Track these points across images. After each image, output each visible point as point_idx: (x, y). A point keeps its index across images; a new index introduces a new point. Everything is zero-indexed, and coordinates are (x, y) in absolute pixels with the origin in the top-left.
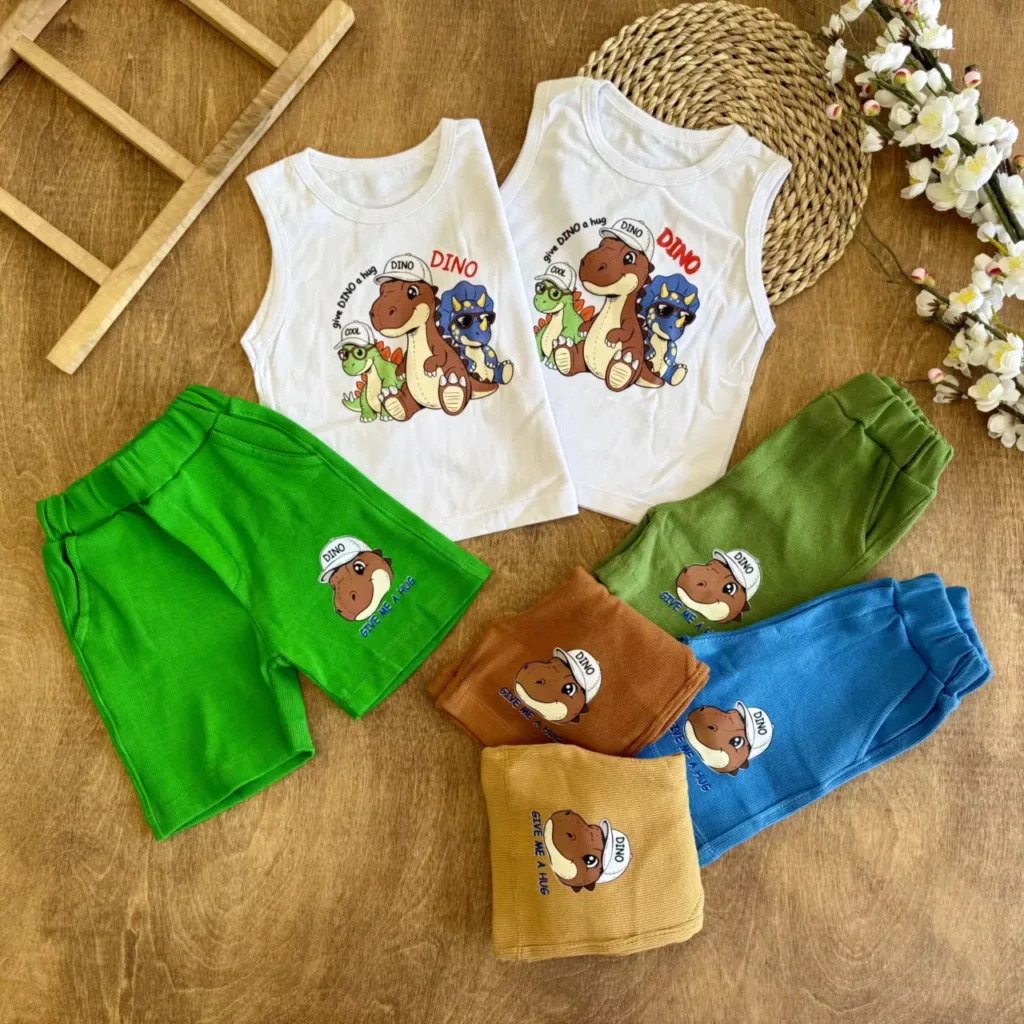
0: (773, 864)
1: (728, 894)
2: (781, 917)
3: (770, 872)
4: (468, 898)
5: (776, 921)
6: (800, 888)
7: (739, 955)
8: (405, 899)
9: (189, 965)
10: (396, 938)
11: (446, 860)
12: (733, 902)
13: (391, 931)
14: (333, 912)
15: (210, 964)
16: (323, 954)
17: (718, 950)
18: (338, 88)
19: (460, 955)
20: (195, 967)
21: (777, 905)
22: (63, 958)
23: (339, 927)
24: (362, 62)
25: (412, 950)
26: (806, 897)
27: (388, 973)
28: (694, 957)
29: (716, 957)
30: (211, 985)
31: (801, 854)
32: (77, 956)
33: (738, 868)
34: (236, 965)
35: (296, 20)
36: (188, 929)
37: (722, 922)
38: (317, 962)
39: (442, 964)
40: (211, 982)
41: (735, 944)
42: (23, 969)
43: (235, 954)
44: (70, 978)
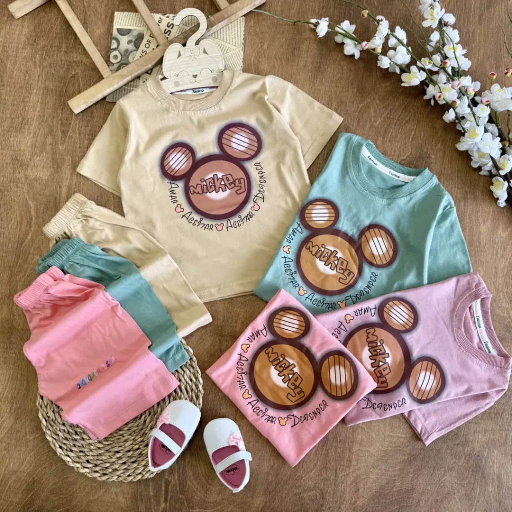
0: (490, 460)
1: (466, 475)
2: (493, 487)
3: (488, 464)
4: (336, 470)
5: (491, 489)
6: (503, 473)
7: (472, 505)
8: (304, 470)
9: (196, 497)
10: (300, 489)
11: (326, 450)
12: (469, 478)
13: (297, 485)
14: (268, 474)
15: (207, 496)
16: (263, 495)
17: (461, 503)
18: (282, 67)
19: (331, 499)
20: (199, 499)
21: (491, 481)
22: (133, 491)
23: (272, 482)
24: (294, 55)
25: (308, 495)
26: (505, 478)
27: (295, 506)
28: (449, 506)
29: (460, 506)
30: (206, 508)
31: (503, 456)
32: (140, 490)
33: (472, 462)
34: (220, 498)
35: (262, 33)
36: (196, 480)
37: (463, 488)
38: (260, 499)
39: (321, 503)
40: (206, 506)
41: (470, 500)
42: (113, 496)
43: (219, 494)
44: (137, 501)
